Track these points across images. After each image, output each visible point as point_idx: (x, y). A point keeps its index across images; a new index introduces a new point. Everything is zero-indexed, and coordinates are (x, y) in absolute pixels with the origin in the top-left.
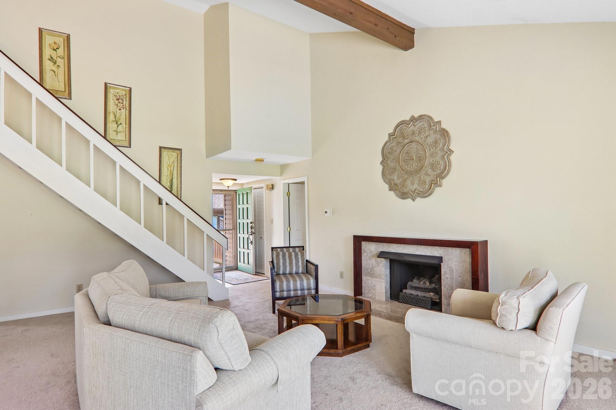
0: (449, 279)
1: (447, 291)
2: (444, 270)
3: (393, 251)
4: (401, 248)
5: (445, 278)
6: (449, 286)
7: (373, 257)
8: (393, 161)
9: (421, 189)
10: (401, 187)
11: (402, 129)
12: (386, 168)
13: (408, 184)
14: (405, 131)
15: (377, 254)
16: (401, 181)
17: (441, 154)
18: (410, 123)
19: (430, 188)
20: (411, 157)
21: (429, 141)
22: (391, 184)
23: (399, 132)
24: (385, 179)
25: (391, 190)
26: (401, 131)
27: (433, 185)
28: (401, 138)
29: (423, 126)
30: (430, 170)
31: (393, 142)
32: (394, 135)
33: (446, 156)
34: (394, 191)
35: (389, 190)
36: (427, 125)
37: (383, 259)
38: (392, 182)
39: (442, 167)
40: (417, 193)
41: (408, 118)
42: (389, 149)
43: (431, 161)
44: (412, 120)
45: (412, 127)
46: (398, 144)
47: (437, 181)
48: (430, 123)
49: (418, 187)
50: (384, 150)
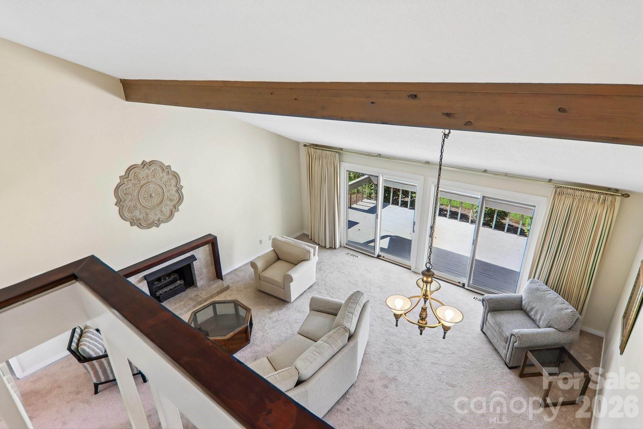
6: (200, 269)
8: (131, 200)
9: (164, 217)
10: (145, 220)
11: (136, 172)
12: (125, 208)
13: (152, 217)
14: (140, 174)
15: (138, 281)
16: (145, 216)
17: (175, 189)
18: (143, 167)
19: (171, 215)
20: (151, 195)
21: (164, 181)
22: (134, 220)
23: (133, 175)
24: (125, 218)
25: (134, 225)
26: (135, 174)
27: (173, 212)
28: (136, 181)
29: (156, 169)
30: (169, 202)
31: (128, 184)
32: (128, 177)
33: (179, 189)
34: (137, 226)
35: (131, 226)
36: (160, 169)
37: (145, 282)
38: (135, 218)
39: (177, 199)
40: (161, 221)
41: (139, 162)
42: (124, 191)
43: (169, 195)
44: (145, 165)
45: (147, 171)
46: (134, 185)
47: (175, 208)
48: (162, 167)
49: (161, 217)
50: (118, 192)
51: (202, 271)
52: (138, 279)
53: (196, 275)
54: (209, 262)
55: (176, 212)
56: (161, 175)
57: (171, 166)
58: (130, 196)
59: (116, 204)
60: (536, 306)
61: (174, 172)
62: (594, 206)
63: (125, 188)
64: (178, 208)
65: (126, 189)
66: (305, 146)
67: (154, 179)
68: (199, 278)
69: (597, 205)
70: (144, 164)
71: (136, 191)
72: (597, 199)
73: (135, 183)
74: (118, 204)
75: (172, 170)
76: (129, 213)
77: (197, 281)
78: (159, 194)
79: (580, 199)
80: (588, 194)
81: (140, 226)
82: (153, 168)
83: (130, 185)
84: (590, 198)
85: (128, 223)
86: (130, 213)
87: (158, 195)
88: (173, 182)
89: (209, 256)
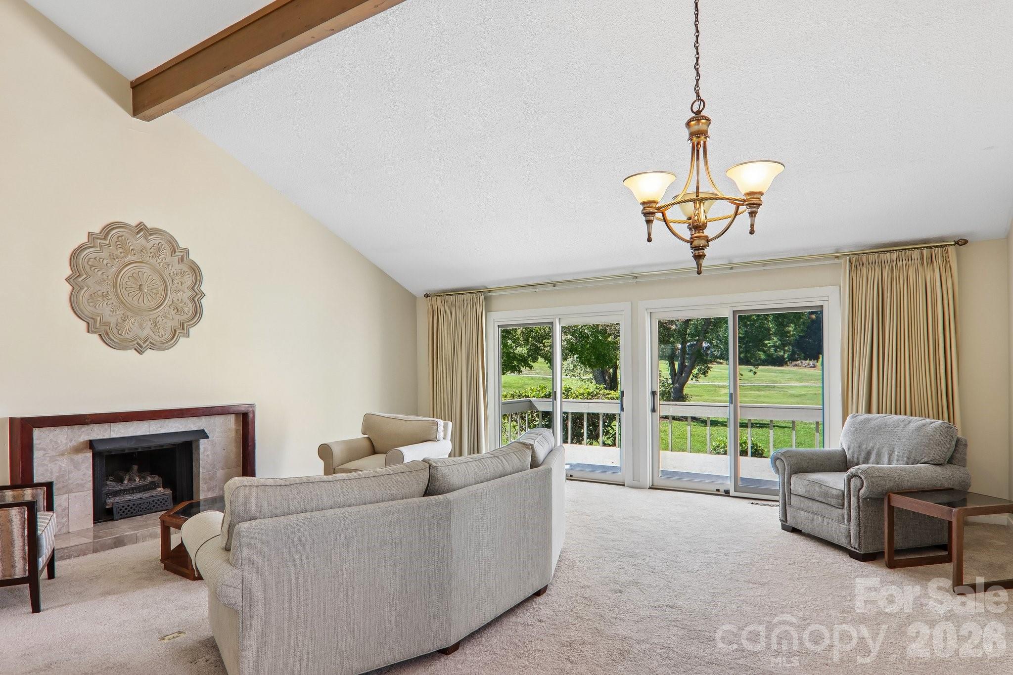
0: (210, 457)
1: (207, 473)
2: (204, 446)
3: (114, 435)
4: (132, 429)
5: (205, 457)
6: (211, 465)
7: (63, 455)
8: (100, 283)
9: (157, 338)
10: (119, 330)
11: (122, 236)
12: (84, 291)
13: (134, 327)
14: (128, 241)
15: (74, 447)
16: (119, 320)
17: (189, 293)
18: (138, 233)
19: (173, 338)
20: (140, 285)
21: (172, 271)
22: (95, 321)
23: (115, 239)
24: (79, 312)
25: (93, 332)
26: (120, 238)
27: (177, 333)
28: (120, 250)
29: (162, 246)
30: (173, 312)
31: (102, 250)
32: (105, 239)
33: (197, 298)
34: (100, 335)
35: (88, 332)
36: (168, 247)
37: (89, 455)
38: (98, 319)
39: (191, 312)
40: (150, 342)
41: (133, 223)
42: (91, 260)
43: (175, 300)
44: (141, 230)
45: (142, 241)
46: (113, 257)
47: (183, 329)
48: (173, 246)
49: (152, 334)
50: (78, 257)
51: (215, 474)
52: (74, 443)
53: (201, 476)
54: (233, 456)
55: (183, 337)
56: (169, 259)
57: (189, 251)
58: (100, 273)
59: (68, 280)
60: (875, 444)
61: (193, 262)
62: (917, 271)
63: (93, 256)
64: (188, 332)
65: (95, 259)
66: (427, 296)
67: (153, 261)
68: (205, 486)
69: (921, 269)
70: (141, 228)
71: (114, 269)
72: (919, 258)
73: (115, 253)
74: (71, 280)
75: (190, 258)
76: (89, 303)
77: (201, 492)
78: (156, 289)
79: (891, 267)
80: (902, 255)
81: (106, 338)
82: (157, 242)
83: (105, 254)
84: (907, 259)
85: (83, 325)
86: (91, 304)
87: (155, 291)
88: (189, 280)
89: (234, 444)
